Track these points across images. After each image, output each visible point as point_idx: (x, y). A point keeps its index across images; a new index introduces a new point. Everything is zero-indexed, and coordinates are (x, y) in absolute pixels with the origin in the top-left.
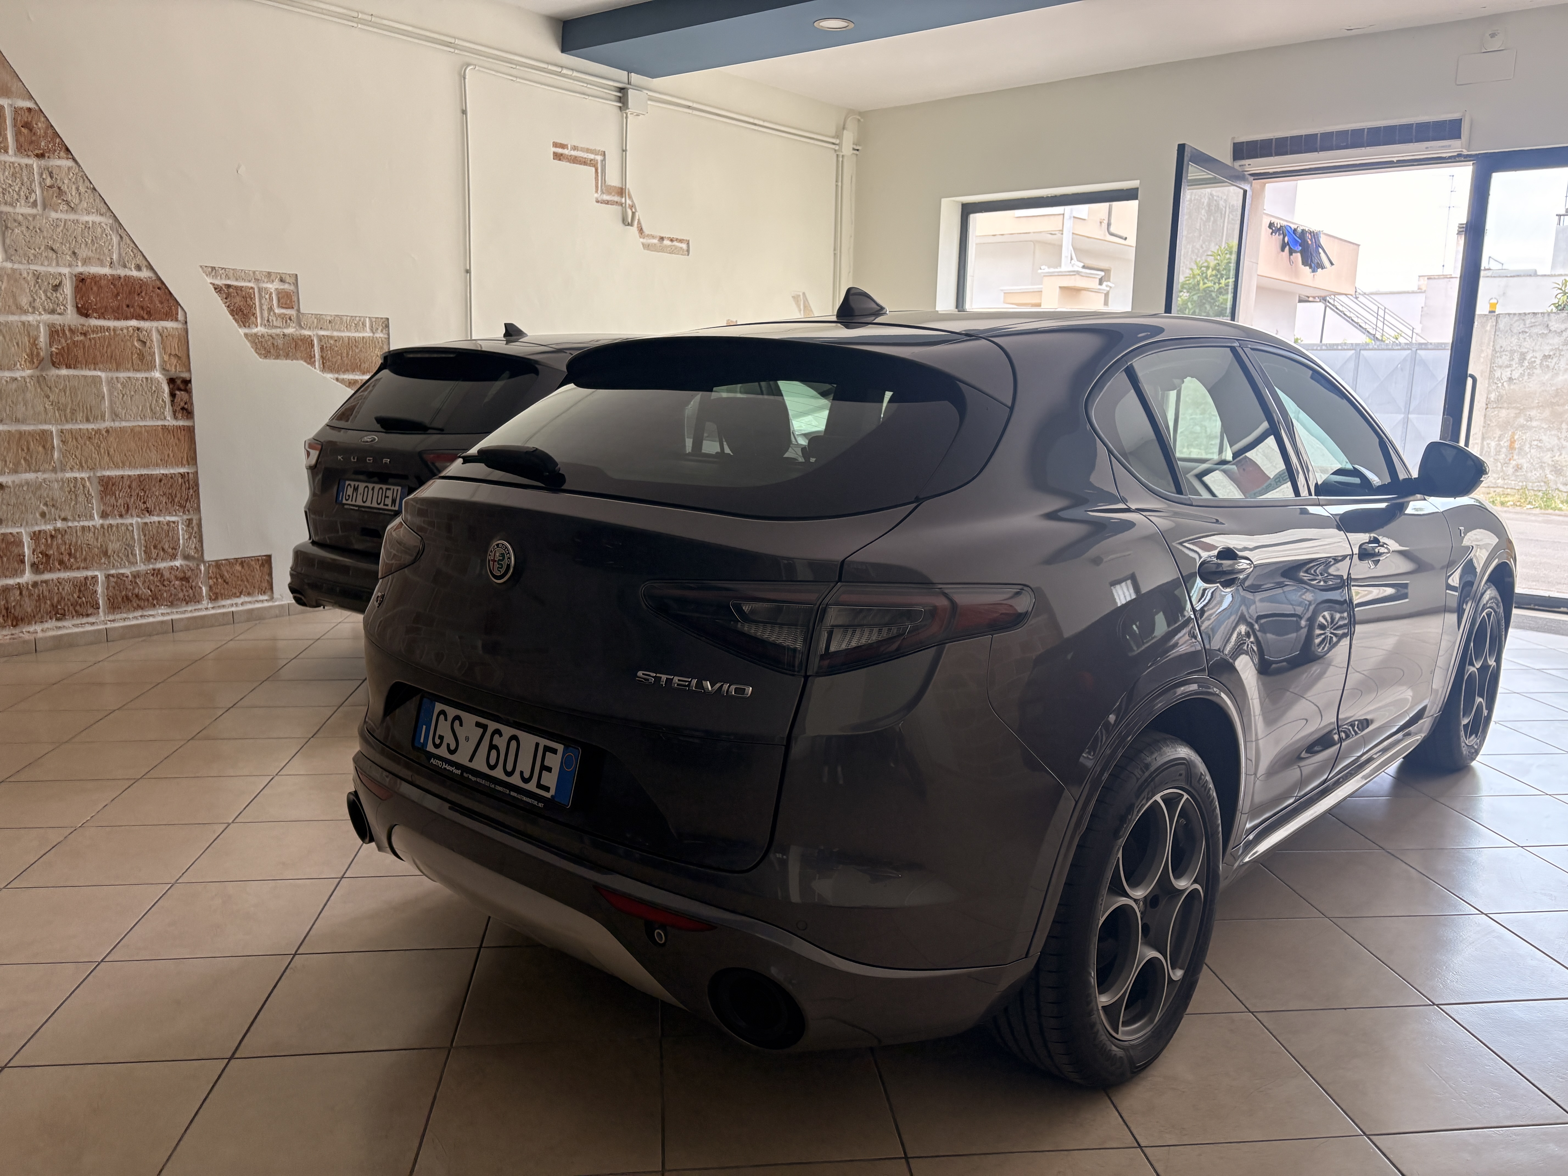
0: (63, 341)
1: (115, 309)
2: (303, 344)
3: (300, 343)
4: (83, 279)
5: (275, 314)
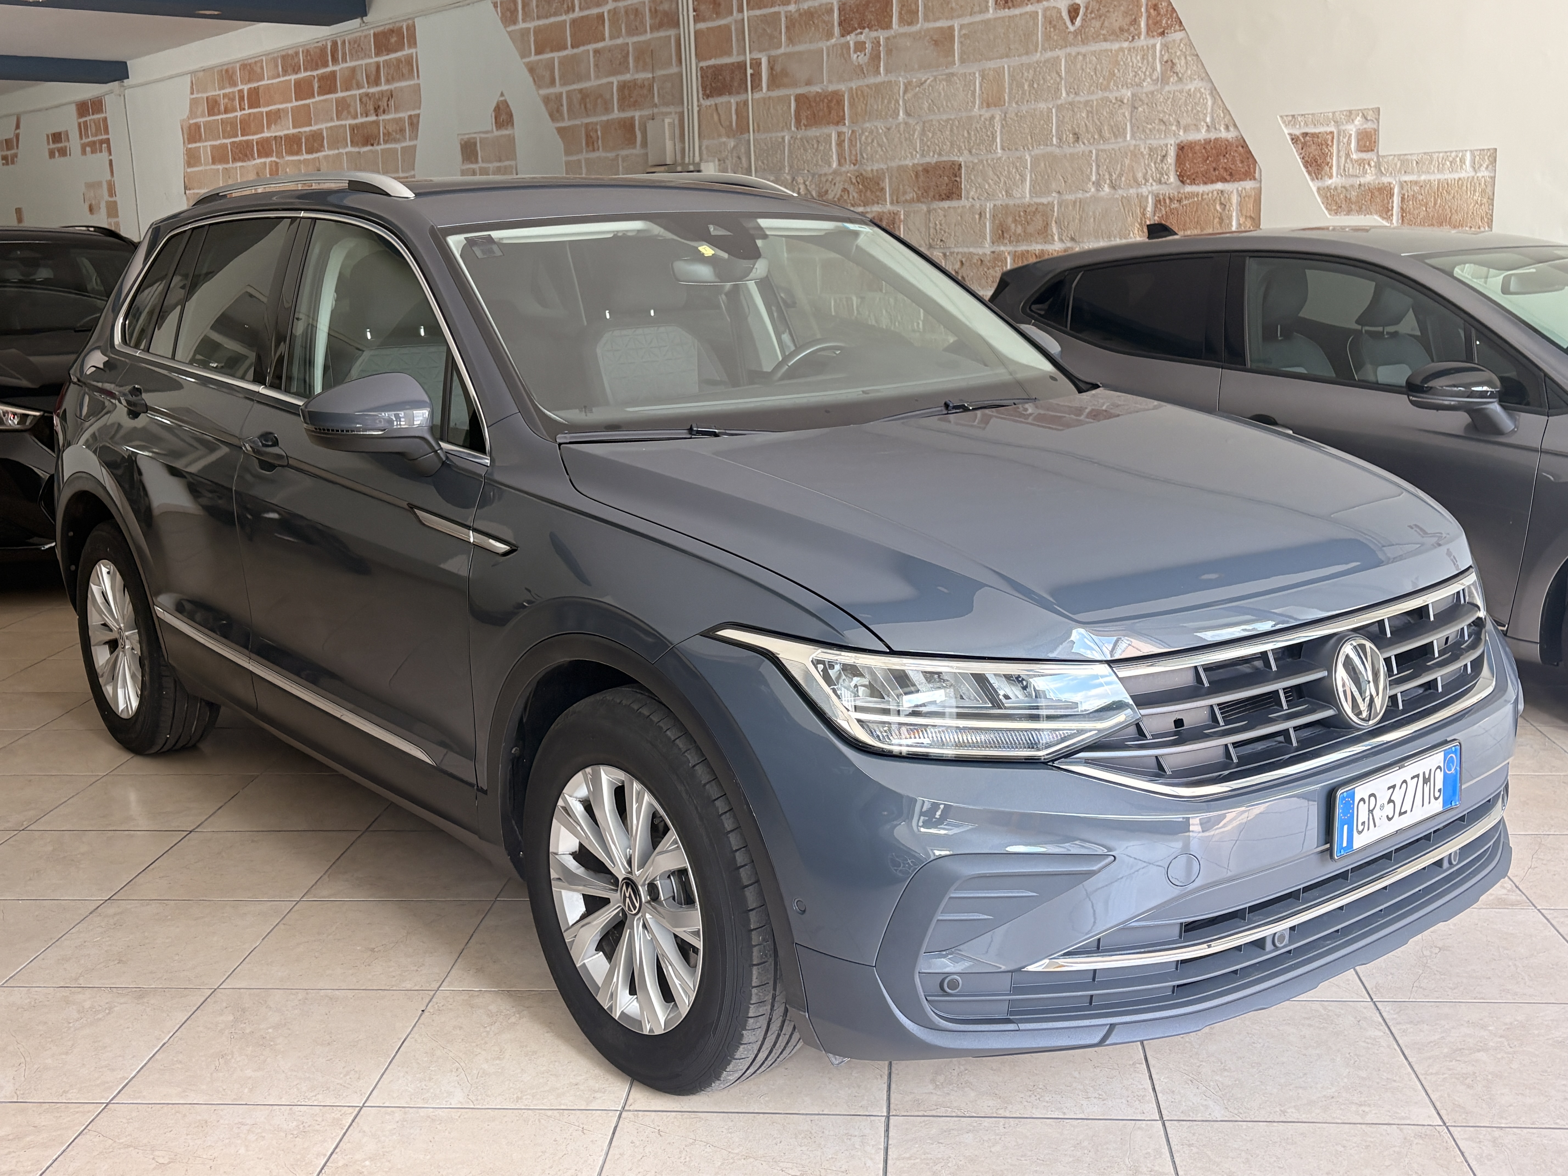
0: (1163, 209)
1: (1204, 173)
2: (1380, 194)
3: (1377, 193)
4: (1183, 147)
5: (1351, 160)
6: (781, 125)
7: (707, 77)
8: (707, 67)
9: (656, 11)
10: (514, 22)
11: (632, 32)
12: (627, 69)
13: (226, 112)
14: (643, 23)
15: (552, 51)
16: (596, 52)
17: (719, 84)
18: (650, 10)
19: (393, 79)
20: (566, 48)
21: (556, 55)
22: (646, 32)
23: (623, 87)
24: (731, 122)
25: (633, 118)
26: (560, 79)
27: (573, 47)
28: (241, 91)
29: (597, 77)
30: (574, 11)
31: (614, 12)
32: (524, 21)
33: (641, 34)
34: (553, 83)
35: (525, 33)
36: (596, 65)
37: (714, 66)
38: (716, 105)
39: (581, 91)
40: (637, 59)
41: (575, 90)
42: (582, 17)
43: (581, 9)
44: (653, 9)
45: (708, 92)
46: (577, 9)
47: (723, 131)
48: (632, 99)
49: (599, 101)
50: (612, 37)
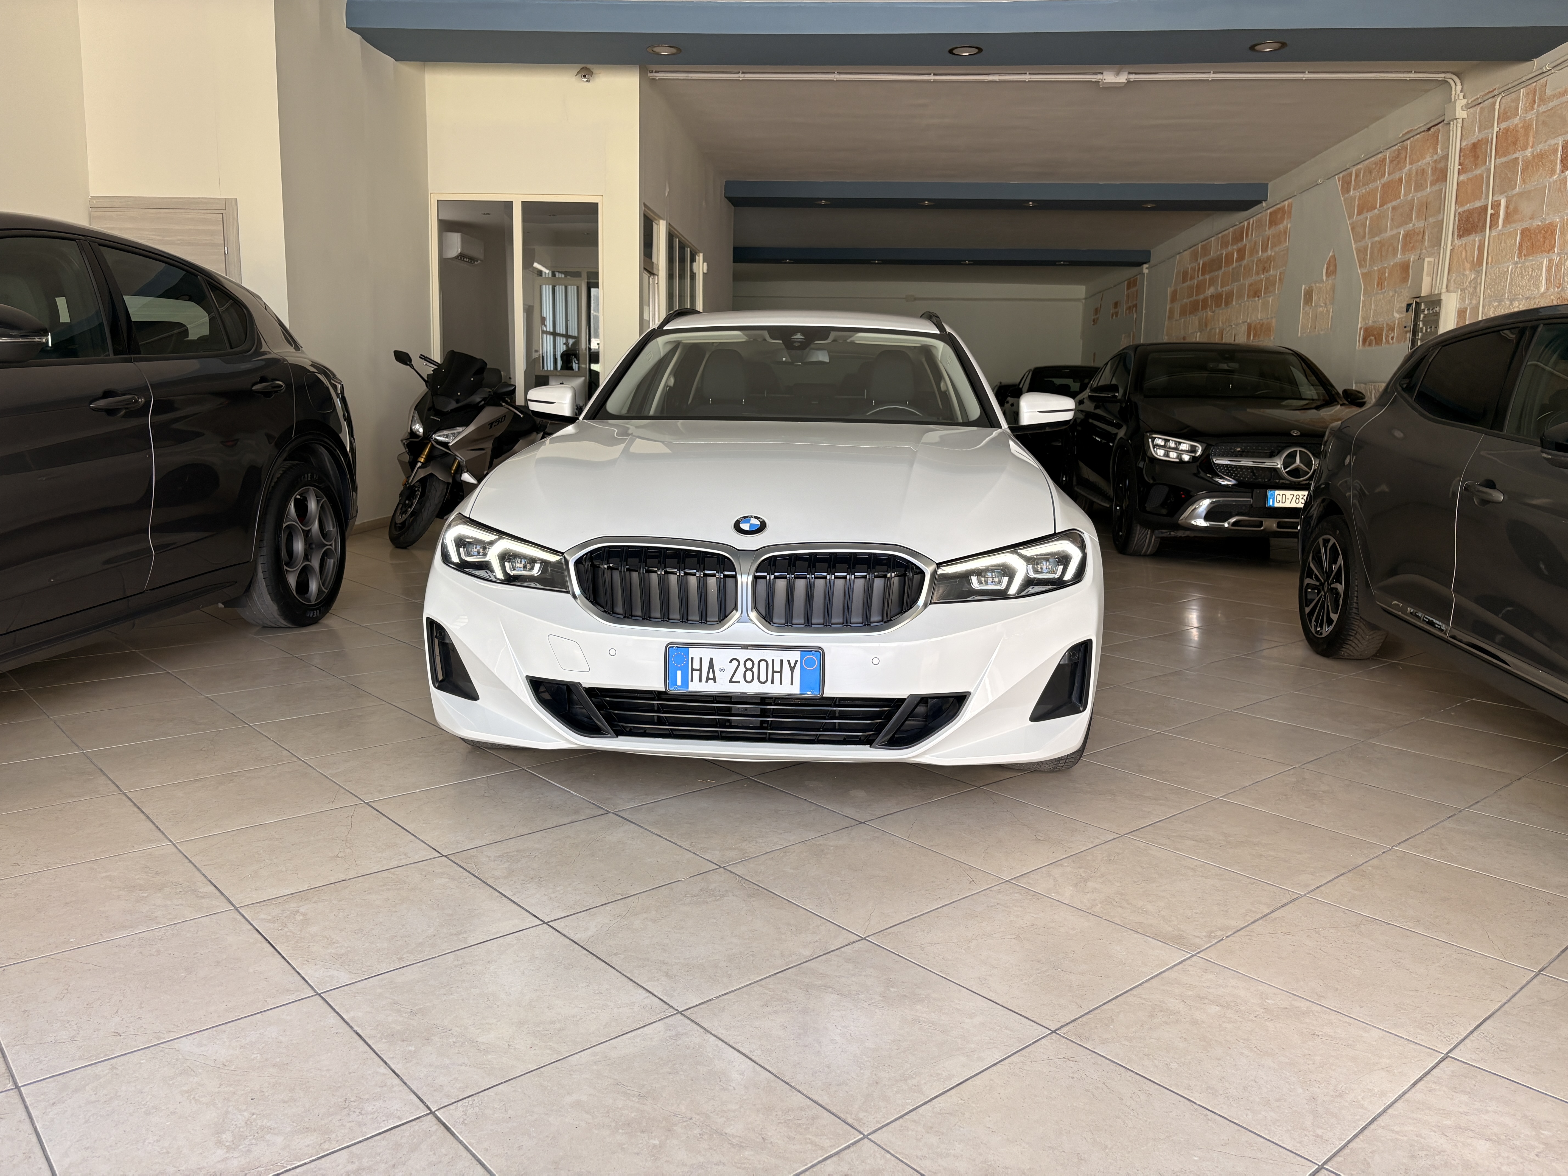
6: (1508, 257)
7: (1462, 220)
8: (1463, 212)
9: (1436, 167)
10: (1348, 191)
11: (1419, 187)
12: (1411, 220)
13: (1190, 280)
14: (1426, 180)
15: (1367, 212)
16: (1394, 208)
17: (1469, 225)
18: (1432, 169)
19: (1275, 246)
20: (1375, 208)
21: (1369, 215)
22: (1427, 187)
23: (1406, 236)
24: (1474, 258)
25: (1409, 260)
26: (1369, 234)
27: (1380, 207)
28: (1199, 264)
29: (1391, 229)
30: (1384, 177)
31: (1409, 175)
32: (1354, 189)
33: (1424, 189)
34: (1364, 237)
35: (1353, 199)
36: (1392, 220)
37: (1468, 210)
38: (1466, 243)
39: (1380, 242)
40: (1419, 210)
41: (1376, 241)
42: (1389, 181)
43: (1389, 174)
44: (1434, 168)
45: (1461, 233)
46: (1386, 176)
47: (1468, 265)
48: (1411, 245)
49: (1390, 248)
50: (1405, 195)
